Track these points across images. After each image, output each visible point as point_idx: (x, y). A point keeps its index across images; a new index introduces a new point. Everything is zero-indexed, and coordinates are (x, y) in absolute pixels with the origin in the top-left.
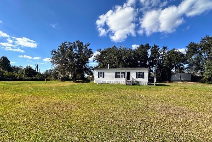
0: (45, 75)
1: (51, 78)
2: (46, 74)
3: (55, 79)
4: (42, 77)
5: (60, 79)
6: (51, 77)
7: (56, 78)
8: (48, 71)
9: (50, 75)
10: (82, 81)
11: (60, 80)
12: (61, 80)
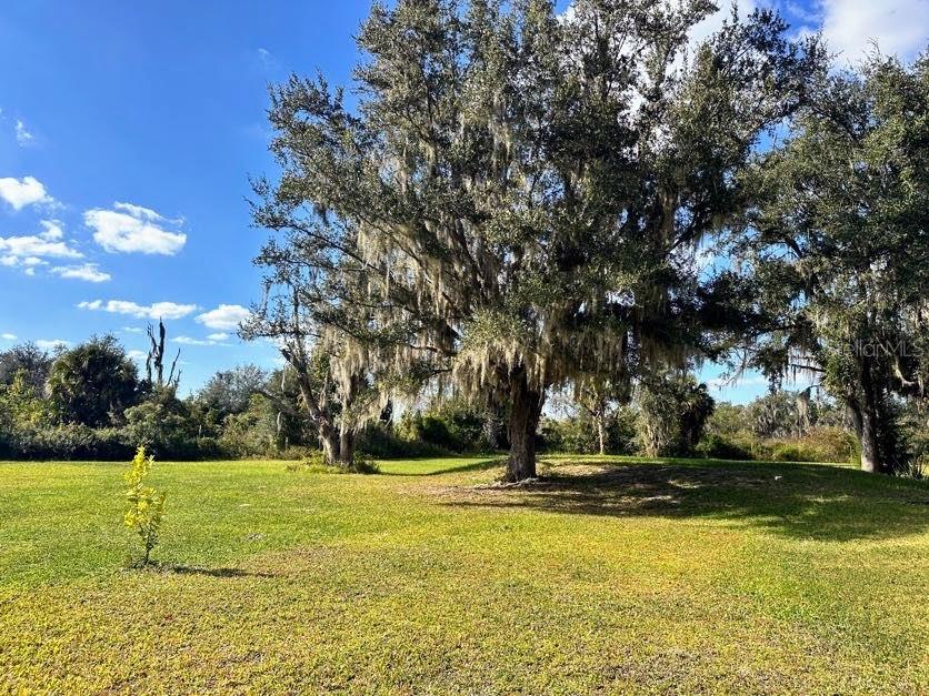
0: (205, 410)
1: (250, 434)
2: (215, 403)
3: (281, 445)
4: (173, 425)
5: (335, 440)
6: (253, 422)
7: (295, 435)
8: (229, 377)
9: (243, 408)
10: (596, 481)
11: (336, 452)
12: (349, 458)
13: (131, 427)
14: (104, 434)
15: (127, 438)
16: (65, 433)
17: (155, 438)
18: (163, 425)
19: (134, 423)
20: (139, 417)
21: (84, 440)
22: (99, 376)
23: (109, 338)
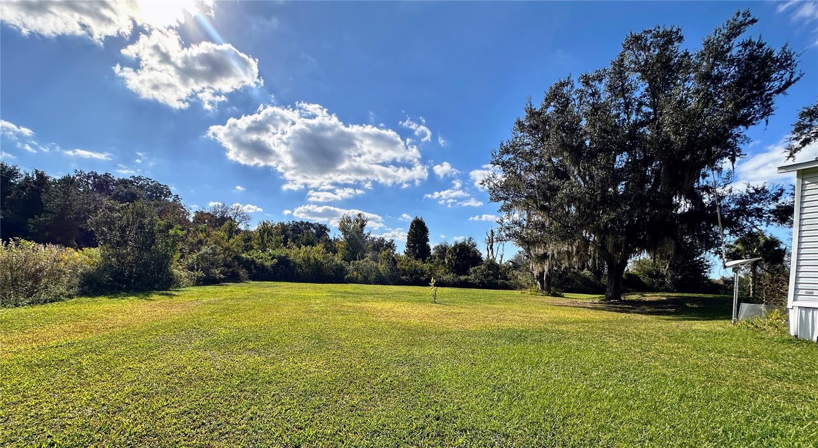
11: (542, 288)
12: (549, 290)
13: (473, 275)
14: (463, 278)
15: (471, 280)
16: (449, 277)
17: (481, 280)
18: (484, 275)
19: (473, 274)
20: (475, 271)
21: (456, 280)
22: (462, 255)
23: (470, 238)
